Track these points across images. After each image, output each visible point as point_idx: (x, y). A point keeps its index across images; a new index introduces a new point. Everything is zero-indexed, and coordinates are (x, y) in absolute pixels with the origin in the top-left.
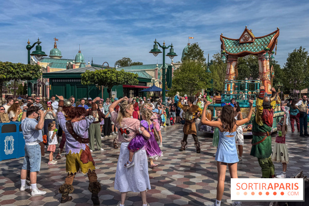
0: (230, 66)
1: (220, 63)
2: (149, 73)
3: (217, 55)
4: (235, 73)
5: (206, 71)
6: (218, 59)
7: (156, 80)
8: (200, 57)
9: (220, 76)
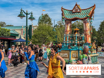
0: (67, 26)
1: (61, 26)
2: (18, 31)
3: (59, 22)
4: (70, 30)
5: (53, 30)
6: (60, 24)
7: (22, 36)
8: (49, 22)
9: (61, 34)
